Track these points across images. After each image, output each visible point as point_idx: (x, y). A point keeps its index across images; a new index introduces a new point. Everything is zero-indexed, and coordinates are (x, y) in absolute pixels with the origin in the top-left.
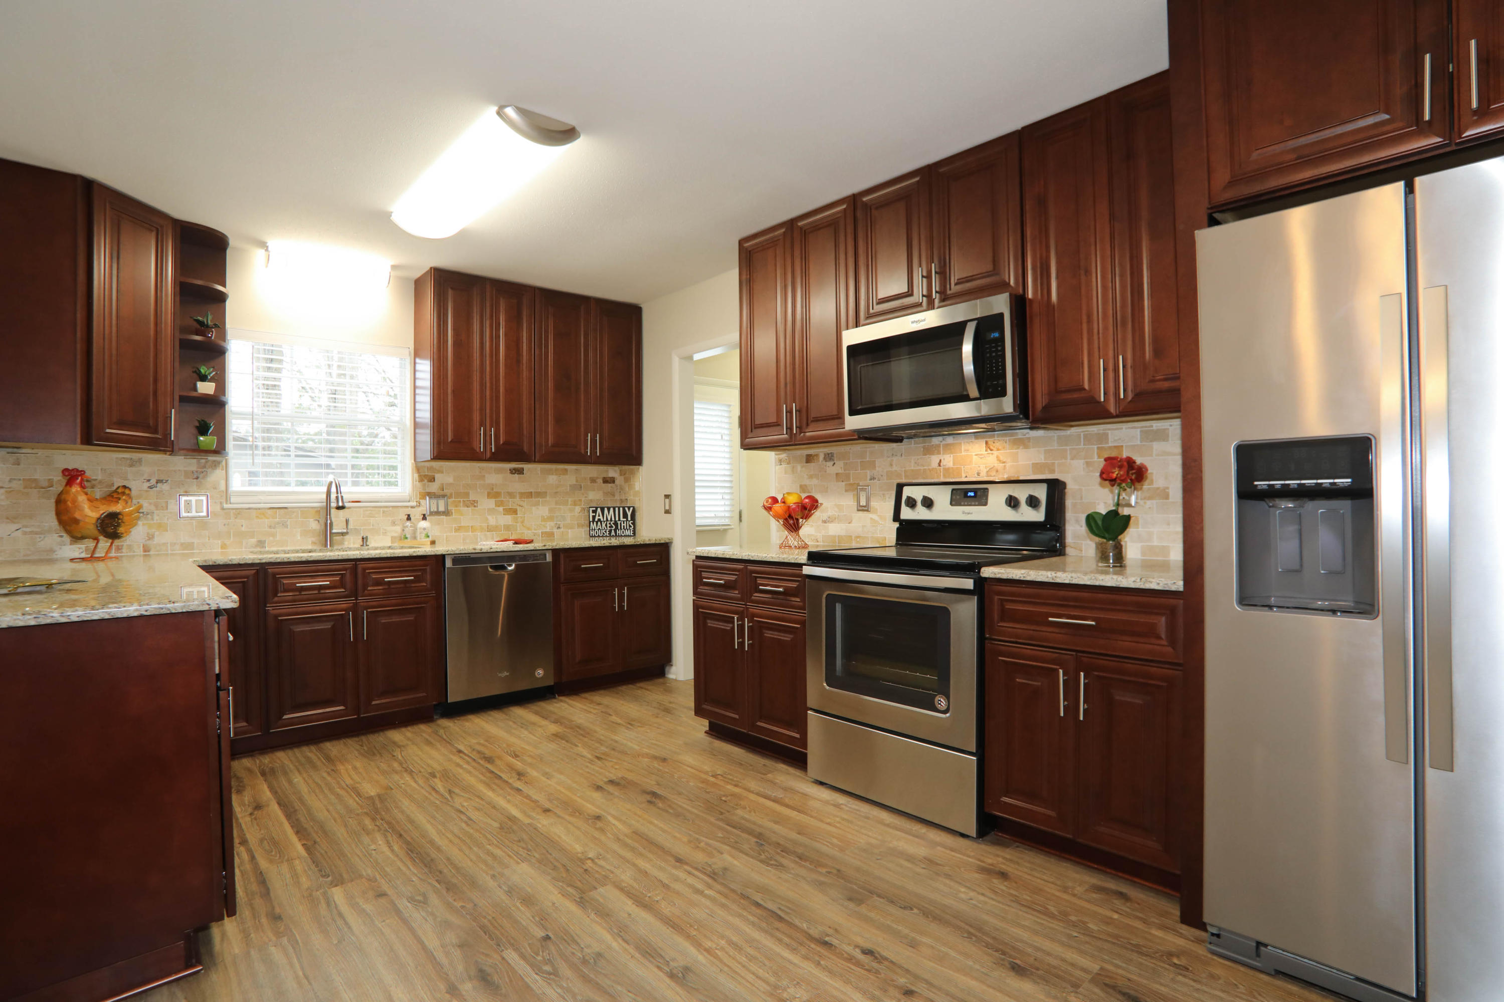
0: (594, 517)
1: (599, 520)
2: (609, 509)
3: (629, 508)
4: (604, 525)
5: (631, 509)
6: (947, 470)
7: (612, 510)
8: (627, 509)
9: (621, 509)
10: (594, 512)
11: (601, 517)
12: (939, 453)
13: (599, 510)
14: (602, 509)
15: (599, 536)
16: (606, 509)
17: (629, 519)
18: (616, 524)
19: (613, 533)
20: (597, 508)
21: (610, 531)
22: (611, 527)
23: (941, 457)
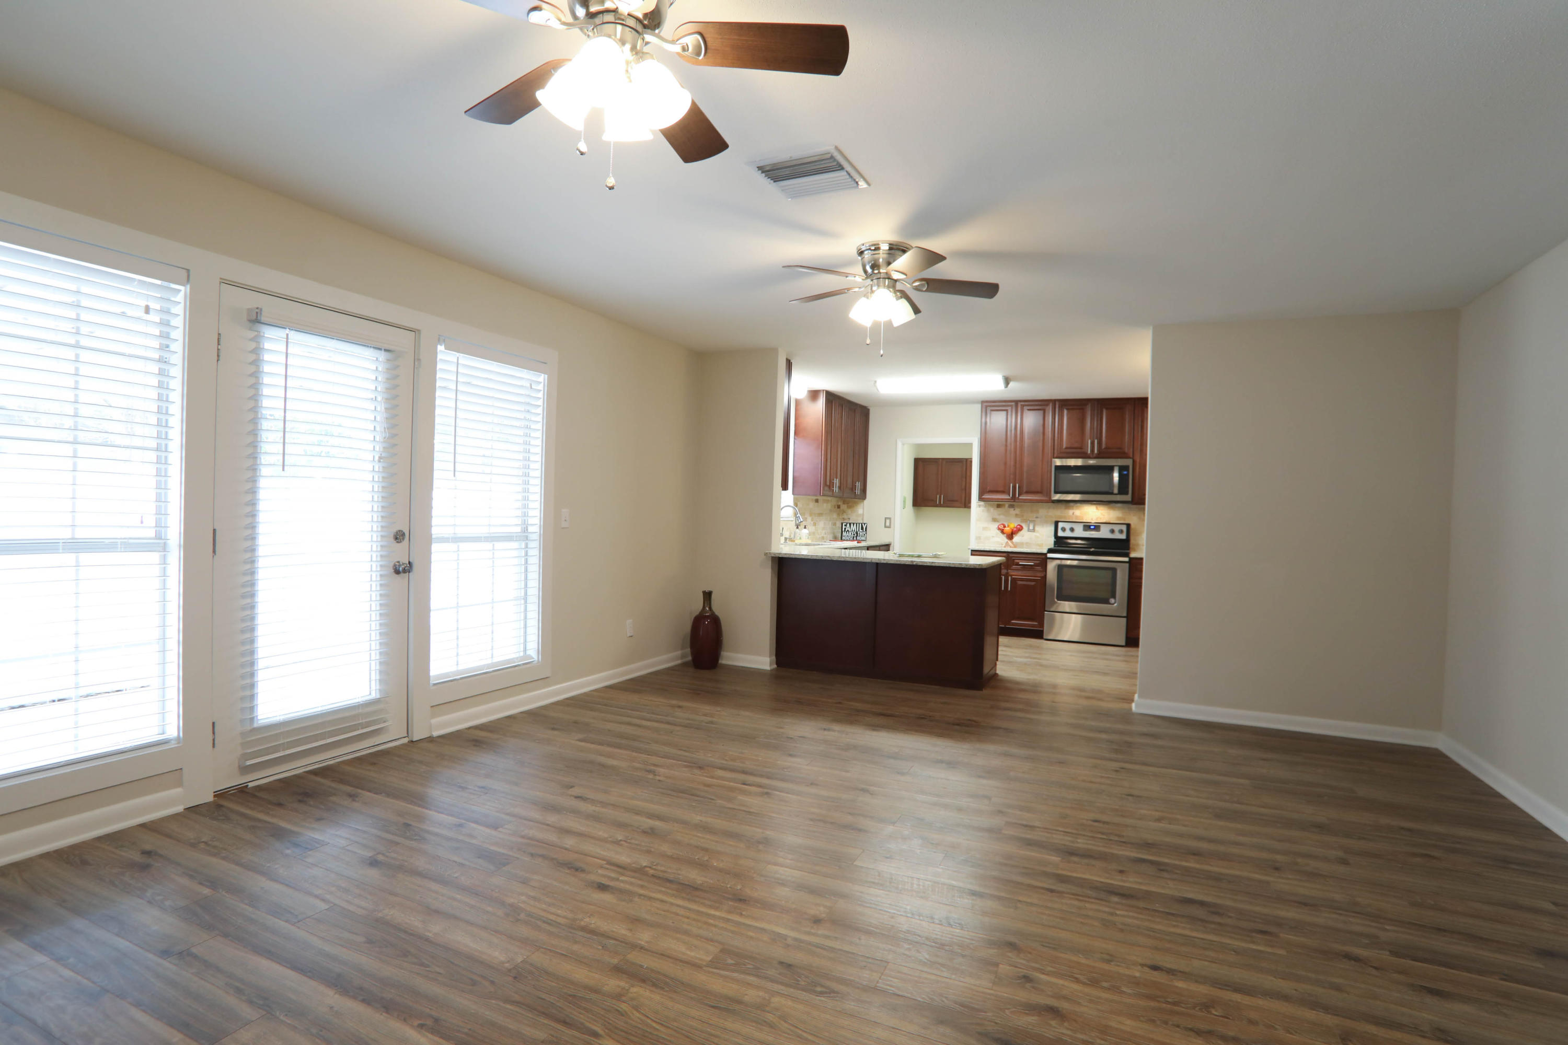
0: (845, 529)
1: (848, 530)
2: (854, 524)
3: (865, 524)
4: (850, 534)
5: (866, 525)
6: (1077, 517)
7: (855, 525)
8: (863, 524)
9: (860, 525)
10: (846, 525)
11: (849, 529)
12: (1073, 509)
13: (848, 524)
14: (850, 524)
15: (847, 540)
16: (852, 524)
17: (864, 530)
18: (857, 533)
19: (855, 538)
20: (847, 523)
21: (854, 537)
22: (854, 535)
23: (1074, 511)
